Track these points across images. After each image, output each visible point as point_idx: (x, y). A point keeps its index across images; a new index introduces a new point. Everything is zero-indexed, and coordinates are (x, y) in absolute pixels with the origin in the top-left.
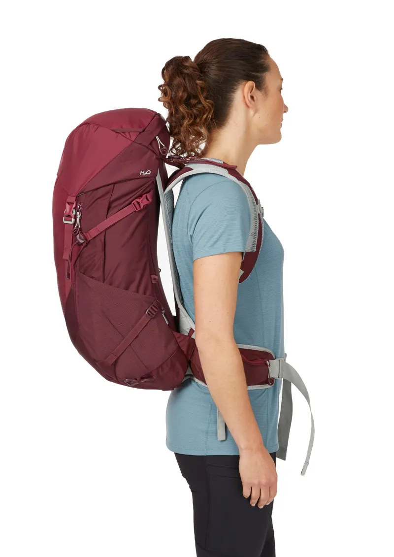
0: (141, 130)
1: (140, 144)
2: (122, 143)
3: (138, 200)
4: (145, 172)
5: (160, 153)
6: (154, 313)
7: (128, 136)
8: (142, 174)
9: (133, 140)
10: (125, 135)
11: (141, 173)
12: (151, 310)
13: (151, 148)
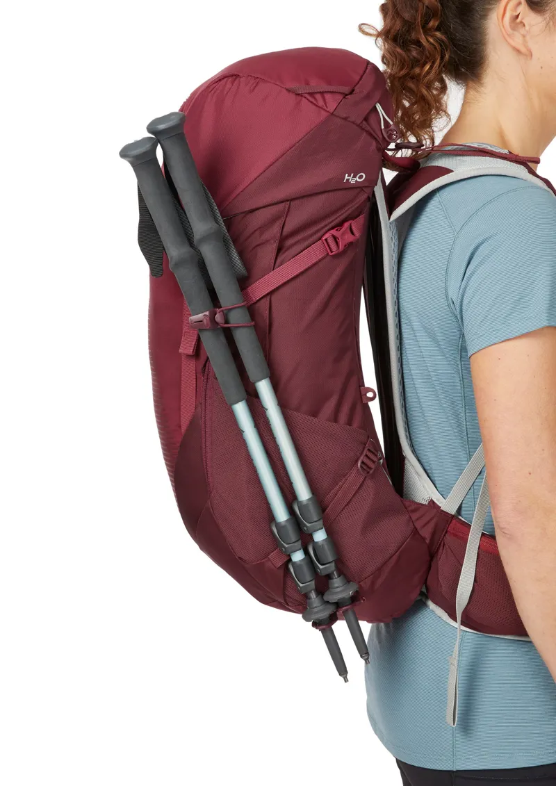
0: (346, 89)
1: (345, 119)
2: (310, 117)
3: (334, 232)
4: (354, 176)
5: (384, 138)
6: (373, 466)
7: (321, 103)
8: (348, 180)
9: (331, 111)
10: (315, 99)
11: (346, 177)
12: (366, 461)
13: (368, 128)
